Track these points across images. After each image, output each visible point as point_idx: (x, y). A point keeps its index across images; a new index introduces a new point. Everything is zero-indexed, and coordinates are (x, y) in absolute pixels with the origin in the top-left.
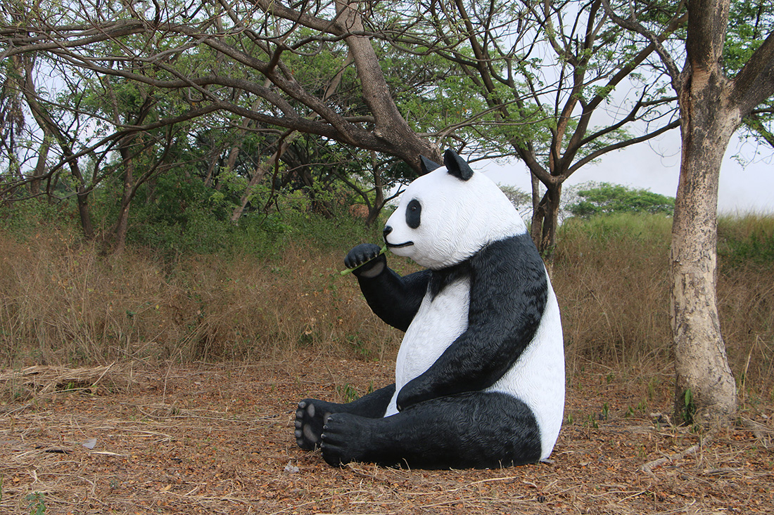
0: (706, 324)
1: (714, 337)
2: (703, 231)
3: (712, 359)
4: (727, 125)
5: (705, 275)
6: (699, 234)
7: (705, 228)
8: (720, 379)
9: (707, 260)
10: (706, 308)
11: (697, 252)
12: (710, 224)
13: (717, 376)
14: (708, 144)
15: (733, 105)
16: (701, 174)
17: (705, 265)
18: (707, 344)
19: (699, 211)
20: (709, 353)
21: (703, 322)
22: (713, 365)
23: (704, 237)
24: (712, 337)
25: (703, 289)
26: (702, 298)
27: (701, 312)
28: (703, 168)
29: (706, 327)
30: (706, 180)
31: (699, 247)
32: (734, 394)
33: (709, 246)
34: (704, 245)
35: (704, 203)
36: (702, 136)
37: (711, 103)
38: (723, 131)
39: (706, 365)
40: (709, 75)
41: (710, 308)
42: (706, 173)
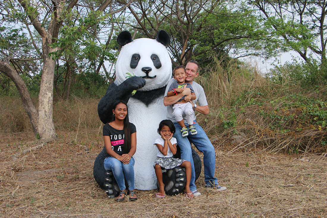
0: (43, 114)
1: (45, 118)
2: (45, 86)
3: (44, 125)
5: (45, 99)
6: (44, 87)
7: (46, 85)
8: (45, 131)
9: (45, 95)
10: (43, 109)
11: (43, 93)
12: (48, 84)
13: (45, 130)
18: (43, 120)
19: (44, 80)
20: (43, 123)
22: (44, 126)
23: (45, 88)
24: (44, 118)
25: (43, 104)
26: (43, 106)
27: (42, 110)
31: (44, 91)
32: (51, 135)
33: (47, 90)
34: (45, 90)
36: (46, 57)
37: (47, 47)
39: (42, 127)
40: (45, 38)
41: (45, 109)
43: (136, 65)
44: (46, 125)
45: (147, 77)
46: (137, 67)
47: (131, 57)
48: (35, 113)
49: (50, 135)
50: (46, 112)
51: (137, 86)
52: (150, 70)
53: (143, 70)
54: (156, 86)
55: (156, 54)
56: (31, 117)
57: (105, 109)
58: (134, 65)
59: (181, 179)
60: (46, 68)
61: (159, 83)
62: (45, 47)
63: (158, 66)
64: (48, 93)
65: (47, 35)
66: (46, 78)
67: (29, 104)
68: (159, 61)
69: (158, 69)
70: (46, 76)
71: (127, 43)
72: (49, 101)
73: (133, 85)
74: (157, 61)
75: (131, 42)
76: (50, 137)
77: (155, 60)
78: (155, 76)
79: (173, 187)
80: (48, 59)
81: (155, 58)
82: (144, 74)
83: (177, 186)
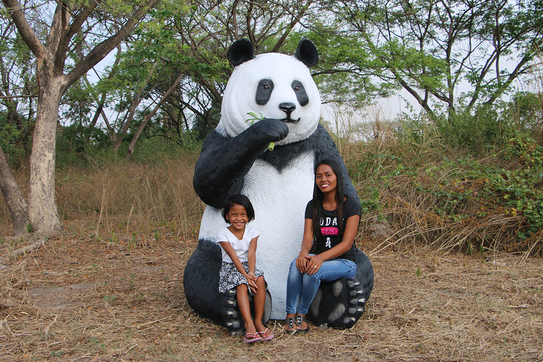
0: (38, 189)
1: (42, 196)
2: (42, 141)
3: (41, 208)
4: (55, 85)
5: (41, 164)
6: (39, 143)
7: (44, 140)
8: (43, 218)
9: (43, 156)
10: (40, 181)
11: (38, 153)
12: (46, 138)
13: (42, 216)
14: (46, 96)
15: (57, 75)
16: (42, 111)
17: (42, 159)
18: (38, 200)
19: (40, 131)
20: (39, 204)
21: (37, 188)
22: (41, 211)
23: (42, 144)
24: (41, 196)
25: (39, 172)
26: (38, 176)
27: (37, 183)
28: (43, 108)
29: (38, 191)
30: (44, 115)
31: (39, 150)
32: (53, 225)
33: (45, 149)
34: (42, 148)
35: (43, 127)
36: (43, 92)
37: (46, 74)
38: (53, 89)
39: (37, 211)
40: (43, 60)
41: (42, 181)
42: (44, 111)
43: (266, 98)
44: (43, 209)
45: (289, 120)
46: (268, 103)
47: (257, 85)
48: (13, 188)
49: (51, 225)
50: (43, 185)
51: (277, 135)
52: (294, 108)
53: (282, 107)
54: (297, 137)
55: (299, 81)
56: (8, 195)
57: (213, 176)
58: (262, 98)
59: (360, 300)
60: (43, 111)
61: (302, 132)
62: (42, 74)
63: (304, 102)
64: (46, 153)
65: (45, 54)
66: (43, 128)
67: (3, 173)
68: (305, 92)
69: (303, 107)
70: (44, 124)
71: (246, 60)
72: (48, 168)
73: (269, 134)
74: (302, 93)
75: (251, 59)
76: (52, 228)
77: (298, 92)
78: (299, 119)
79: (344, 314)
80: (47, 96)
81: (298, 87)
82: (282, 115)
83: (354, 313)
